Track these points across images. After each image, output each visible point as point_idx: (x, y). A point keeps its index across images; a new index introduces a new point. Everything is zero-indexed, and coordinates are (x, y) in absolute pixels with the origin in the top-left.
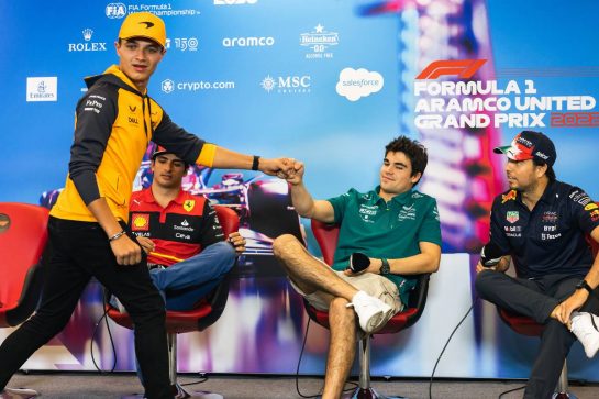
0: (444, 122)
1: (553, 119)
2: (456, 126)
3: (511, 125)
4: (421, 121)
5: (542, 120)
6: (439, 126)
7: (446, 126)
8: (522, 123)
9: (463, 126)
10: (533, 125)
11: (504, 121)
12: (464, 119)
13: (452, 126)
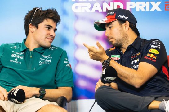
0: (92, 8)
1: (166, 5)
2: (100, 10)
3: (138, 10)
4: (76, 7)
5: (159, 6)
6: (88, 11)
7: (93, 10)
8: (145, 8)
9: (105, 10)
10: (153, 10)
11: (133, 7)
12: (105, 6)
13: (97, 11)
